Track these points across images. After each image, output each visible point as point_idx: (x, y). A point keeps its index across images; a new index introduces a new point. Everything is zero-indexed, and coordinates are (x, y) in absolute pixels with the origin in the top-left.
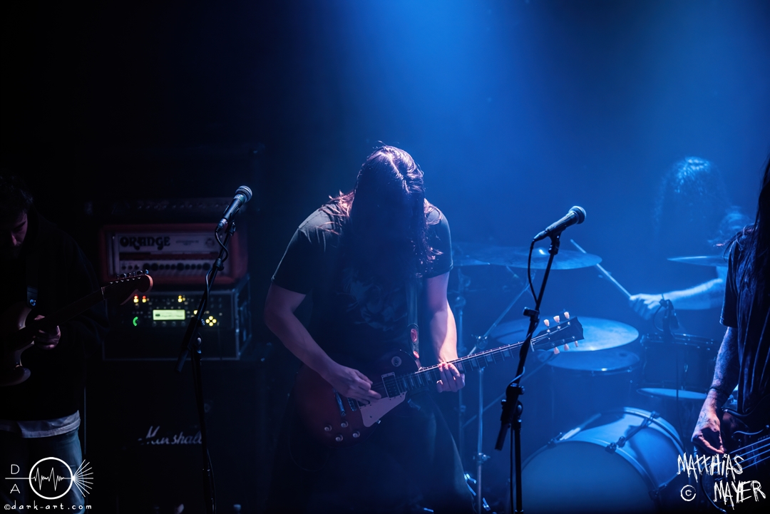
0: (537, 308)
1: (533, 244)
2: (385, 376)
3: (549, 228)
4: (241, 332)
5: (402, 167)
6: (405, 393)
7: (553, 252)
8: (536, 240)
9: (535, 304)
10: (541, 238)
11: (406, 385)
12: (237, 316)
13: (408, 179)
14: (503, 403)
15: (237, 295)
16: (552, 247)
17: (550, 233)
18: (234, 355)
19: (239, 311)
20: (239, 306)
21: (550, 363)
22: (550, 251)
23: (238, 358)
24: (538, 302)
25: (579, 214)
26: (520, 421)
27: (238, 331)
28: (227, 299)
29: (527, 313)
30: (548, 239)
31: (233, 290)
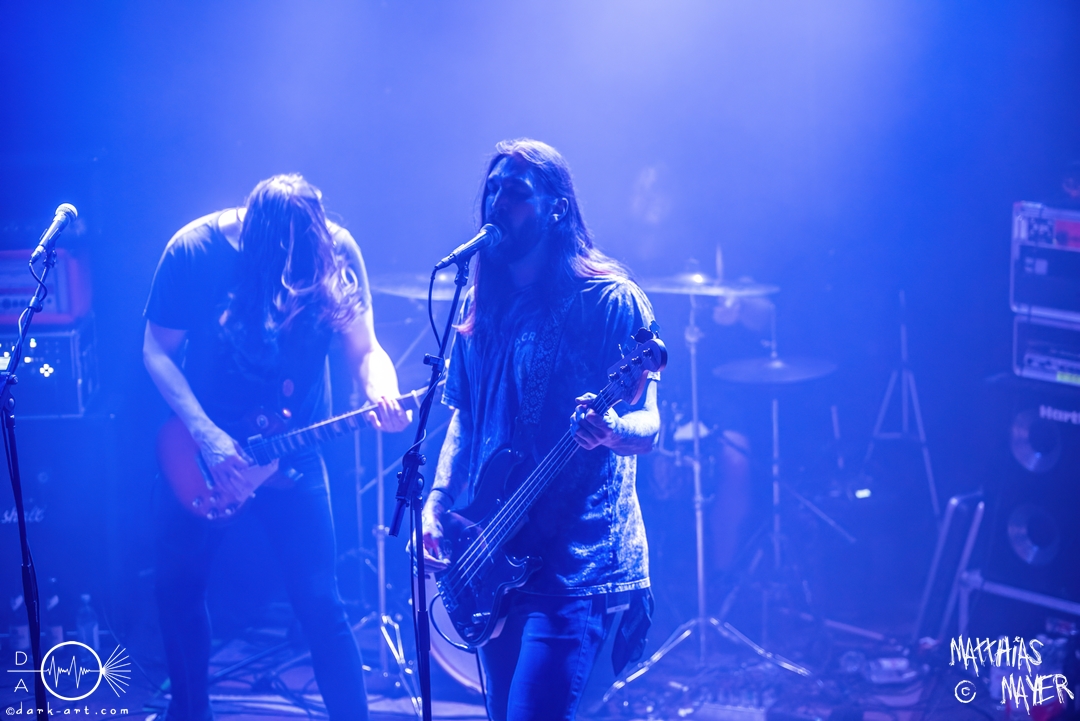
0: (441, 354)
1: (435, 270)
3: (455, 252)
4: (85, 384)
7: (461, 283)
8: (439, 267)
9: (437, 349)
10: (446, 264)
11: (276, 451)
12: (79, 363)
14: (399, 476)
15: (78, 338)
16: (459, 277)
17: (456, 260)
18: (76, 411)
19: (82, 359)
20: (82, 349)
22: (457, 282)
23: (80, 416)
24: (442, 346)
27: (80, 381)
28: (66, 342)
29: (427, 360)
30: (454, 267)
31: (73, 332)
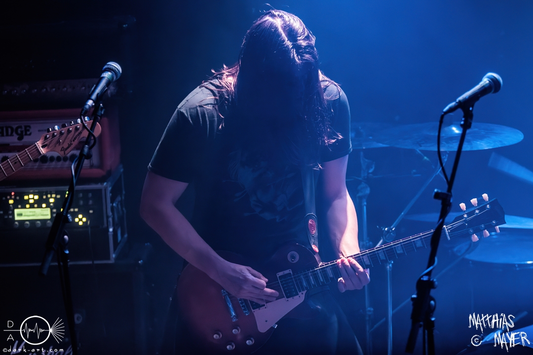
0: (450, 189)
1: (442, 117)
2: (281, 274)
3: (461, 98)
4: (115, 232)
5: (292, 34)
6: (304, 292)
7: (465, 127)
8: (446, 113)
9: (446, 186)
10: (451, 110)
11: (305, 284)
12: (110, 214)
13: (298, 47)
14: (413, 299)
15: (110, 189)
16: (464, 121)
17: (461, 105)
18: (108, 257)
19: (112, 208)
20: (112, 202)
21: (467, 256)
22: (462, 125)
23: (112, 261)
24: (450, 183)
25: (494, 81)
26: (433, 319)
27: (111, 230)
28: (98, 194)
29: (437, 196)
30: (460, 112)
31: (105, 184)
